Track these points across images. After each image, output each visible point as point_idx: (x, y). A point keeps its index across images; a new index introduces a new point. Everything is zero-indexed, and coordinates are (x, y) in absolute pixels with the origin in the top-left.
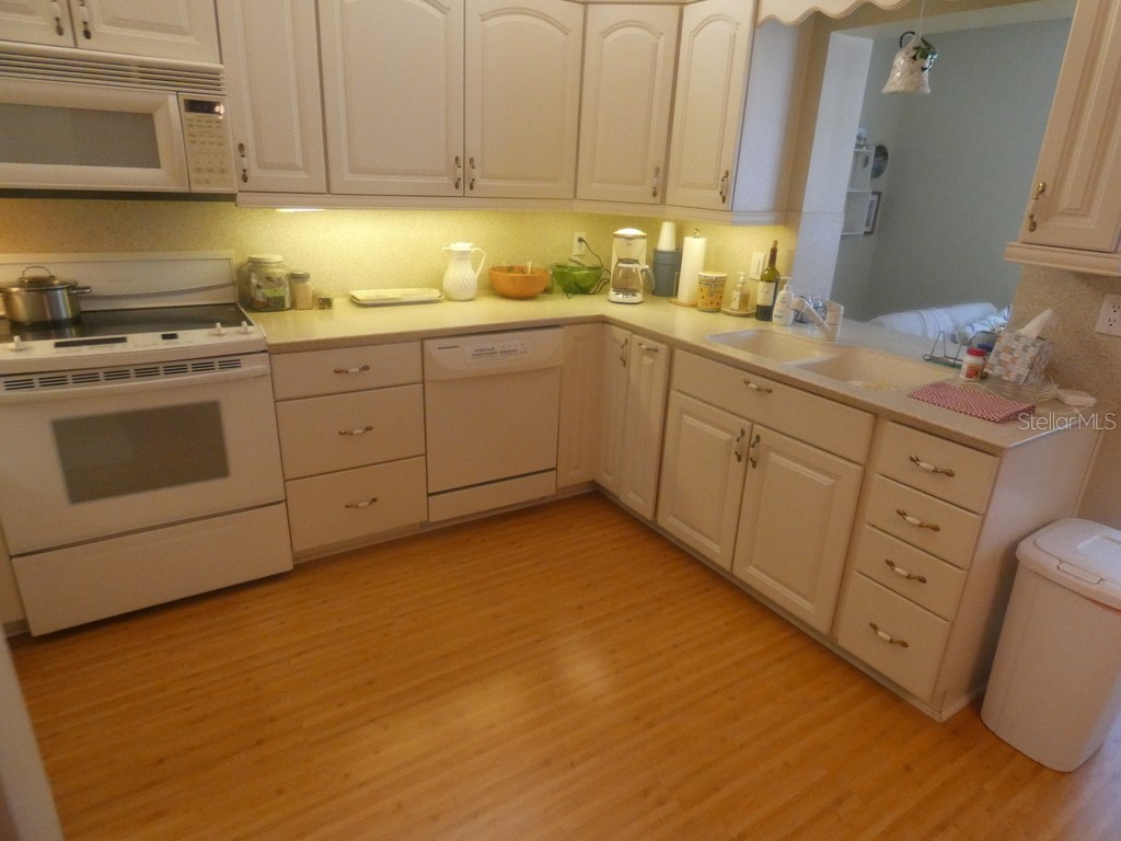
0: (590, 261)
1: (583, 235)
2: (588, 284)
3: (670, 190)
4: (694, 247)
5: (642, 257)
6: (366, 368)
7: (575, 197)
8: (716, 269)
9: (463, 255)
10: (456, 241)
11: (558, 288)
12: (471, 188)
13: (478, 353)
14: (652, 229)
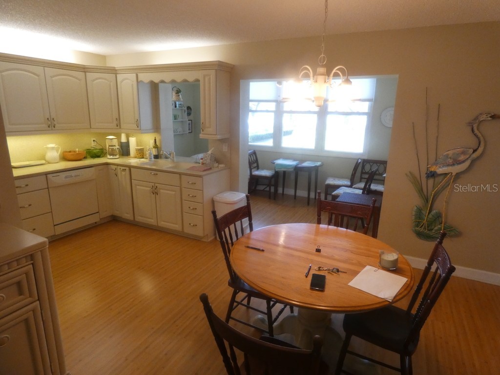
0: (99, 147)
1: (95, 139)
2: (99, 154)
3: (122, 124)
4: (133, 141)
5: (117, 145)
6: (27, 185)
7: (91, 128)
8: (141, 146)
9: (53, 148)
10: (48, 144)
11: (88, 157)
12: (54, 127)
13: (66, 177)
14: (118, 136)
